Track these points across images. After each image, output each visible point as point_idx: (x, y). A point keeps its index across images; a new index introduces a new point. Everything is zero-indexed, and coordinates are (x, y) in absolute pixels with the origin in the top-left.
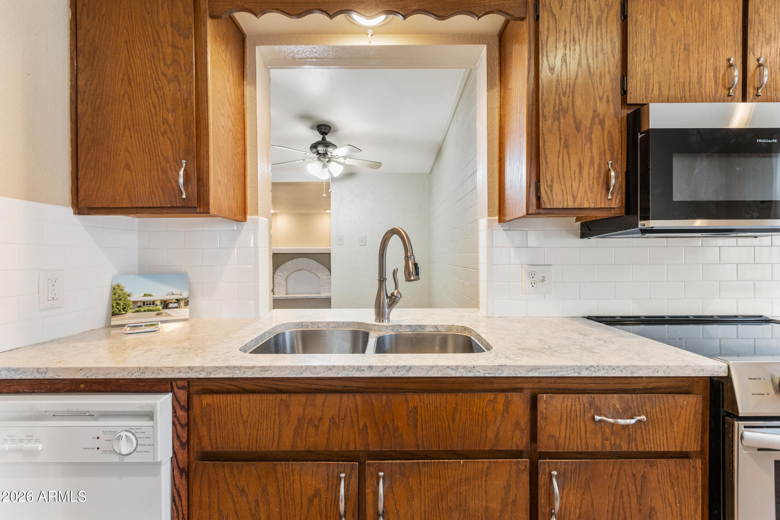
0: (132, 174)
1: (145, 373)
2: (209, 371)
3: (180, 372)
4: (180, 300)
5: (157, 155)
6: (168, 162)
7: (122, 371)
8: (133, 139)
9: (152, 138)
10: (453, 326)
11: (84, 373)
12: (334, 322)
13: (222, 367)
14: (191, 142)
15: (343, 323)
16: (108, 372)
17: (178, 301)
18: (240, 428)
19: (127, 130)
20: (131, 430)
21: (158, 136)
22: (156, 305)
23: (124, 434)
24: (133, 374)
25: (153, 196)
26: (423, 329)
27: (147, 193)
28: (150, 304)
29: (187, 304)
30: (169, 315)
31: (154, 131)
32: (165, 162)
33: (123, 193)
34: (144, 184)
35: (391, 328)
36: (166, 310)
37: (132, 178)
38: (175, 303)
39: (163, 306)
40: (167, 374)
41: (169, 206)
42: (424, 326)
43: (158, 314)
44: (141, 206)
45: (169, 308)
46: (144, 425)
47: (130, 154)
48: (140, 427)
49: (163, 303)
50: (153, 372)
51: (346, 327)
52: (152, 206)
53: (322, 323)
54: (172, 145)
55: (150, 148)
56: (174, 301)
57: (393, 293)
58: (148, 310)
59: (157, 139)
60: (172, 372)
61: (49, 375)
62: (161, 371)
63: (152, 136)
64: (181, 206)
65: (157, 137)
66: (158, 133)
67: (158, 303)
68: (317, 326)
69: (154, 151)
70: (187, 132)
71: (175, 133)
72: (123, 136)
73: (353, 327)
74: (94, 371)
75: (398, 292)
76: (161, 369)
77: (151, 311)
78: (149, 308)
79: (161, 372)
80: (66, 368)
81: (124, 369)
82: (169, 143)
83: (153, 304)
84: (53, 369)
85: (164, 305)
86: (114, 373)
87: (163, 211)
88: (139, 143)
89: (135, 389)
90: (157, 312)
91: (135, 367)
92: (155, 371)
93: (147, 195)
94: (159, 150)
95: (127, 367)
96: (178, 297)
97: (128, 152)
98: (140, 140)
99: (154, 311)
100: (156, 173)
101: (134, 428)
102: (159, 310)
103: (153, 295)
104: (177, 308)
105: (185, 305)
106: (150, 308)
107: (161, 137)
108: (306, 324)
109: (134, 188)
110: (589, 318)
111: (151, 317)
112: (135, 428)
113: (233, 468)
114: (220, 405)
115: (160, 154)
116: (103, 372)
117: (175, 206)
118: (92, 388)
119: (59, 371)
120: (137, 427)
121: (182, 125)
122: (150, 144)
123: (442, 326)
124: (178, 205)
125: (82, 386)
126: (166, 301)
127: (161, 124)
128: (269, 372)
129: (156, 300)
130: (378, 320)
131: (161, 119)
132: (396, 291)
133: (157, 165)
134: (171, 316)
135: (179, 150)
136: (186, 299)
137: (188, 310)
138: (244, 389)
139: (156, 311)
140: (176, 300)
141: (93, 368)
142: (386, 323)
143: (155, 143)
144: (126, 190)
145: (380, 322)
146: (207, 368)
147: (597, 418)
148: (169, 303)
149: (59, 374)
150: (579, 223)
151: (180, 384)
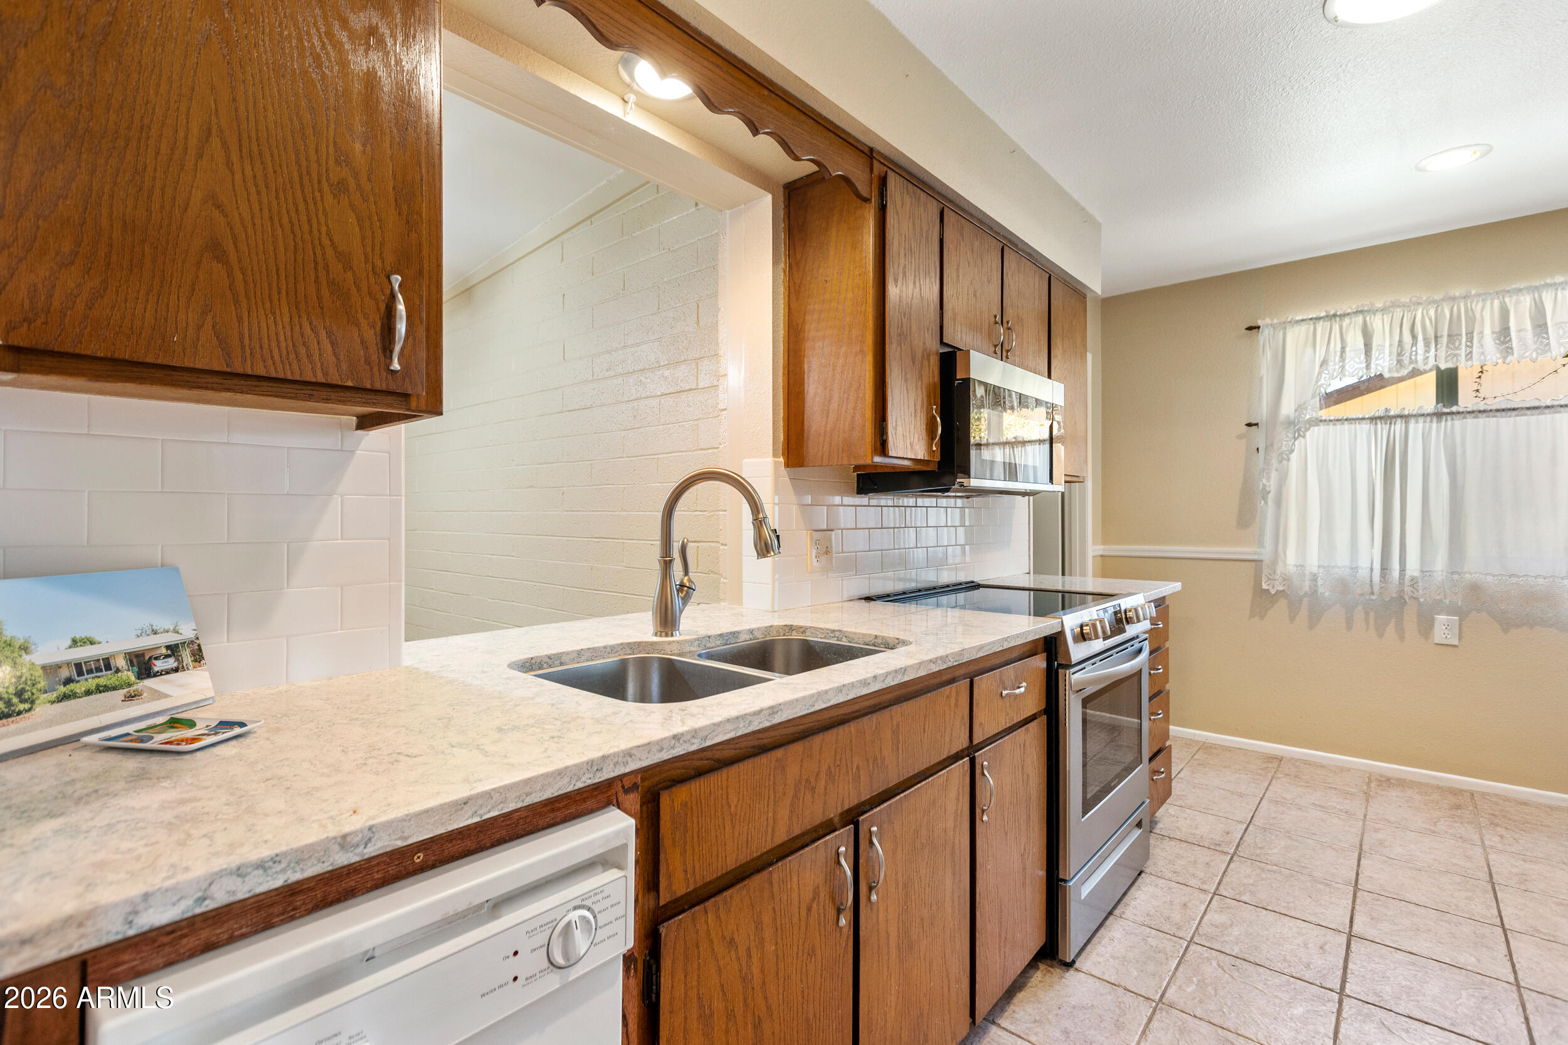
0: (230, 274)
1: (602, 769)
2: (704, 734)
3: (662, 749)
4: (177, 646)
5: (317, 242)
6: (351, 268)
7: (558, 778)
8: (238, 177)
9: (303, 192)
10: (771, 626)
11: (474, 809)
12: (589, 649)
13: (721, 722)
14: (414, 235)
15: (605, 647)
16: (527, 789)
17: (173, 650)
18: (727, 828)
19: (215, 142)
20: (585, 903)
21: (320, 191)
22: (118, 671)
23: (574, 915)
24: (579, 779)
25: (303, 351)
26: (737, 637)
27: (282, 338)
28: (99, 670)
29: (198, 656)
30: (159, 695)
31: (308, 173)
32: (340, 266)
33: (200, 327)
34: (274, 314)
35: (697, 642)
36: (149, 683)
37: (231, 286)
38: (167, 656)
39: (136, 669)
40: (640, 759)
41: (350, 383)
42: (738, 632)
43: (130, 697)
44: (261, 371)
45: (155, 675)
46: (607, 881)
47: (226, 216)
48: (601, 889)
49: (135, 661)
50: (616, 764)
51: (611, 655)
52: (297, 377)
53: (568, 653)
54: (361, 228)
55: (293, 214)
56: (164, 651)
57: (682, 581)
58: (100, 689)
59: (319, 198)
60: (649, 752)
61: (379, 845)
62: (631, 756)
63: (302, 185)
64: (384, 388)
65: (318, 195)
66: (319, 182)
67: (121, 662)
68: (558, 662)
69: (306, 227)
70: (405, 207)
71: (372, 199)
72: (200, 156)
73: (622, 653)
74: (496, 796)
75: (690, 581)
76: (629, 754)
77: (107, 689)
78: (97, 681)
79: (629, 759)
80: (427, 811)
81: (560, 773)
82: (352, 220)
83: (108, 667)
84: (388, 825)
85: (139, 668)
86: (542, 789)
87: (315, 393)
88: (258, 193)
89: (548, 819)
90: (125, 691)
91: (582, 763)
92: (620, 759)
93: (283, 345)
94: (324, 229)
95: (566, 768)
96: (172, 639)
97: (219, 207)
98: (262, 185)
99: (114, 688)
100: (312, 289)
101: (589, 894)
102: (129, 685)
103: (97, 639)
104: (176, 670)
105: (195, 661)
106: (102, 681)
107: (329, 197)
108: (538, 661)
109: (240, 319)
110: (868, 599)
111: (113, 708)
112: (592, 894)
113: (719, 909)
114: (700, 798)
115: (327, 242)
116: (518, 794)
117: (369, 386)
118: (446, 853)
119: (405, 824)
120: (595, 891)
121: (391, 184)
122: (295, 204)
123: (758, 629)
124: (378, 386)
125: (419, 858)
126: (143, 655)
127: (331, 162)
128: (779, 713)
129: (113, 655)
130: (663, 634)
131: (331, 149)
132: (686, 578)
133: (316, 269)
134: (166, 696)
135: (382, 244)
136: (192, 642)
137: (207, 674)
138: (718, 761)
139: (121, 687)
140: (168, 647)
141: (493, 790)
142: (677, 637)
143: (311, 206)
144: (209, 318)
145: (667, 635)
146: (701, 729)
147: (1005, 692)
148: (150, 658)
149: (406, 834)
150: (855, 474)
151: (627, 783)
